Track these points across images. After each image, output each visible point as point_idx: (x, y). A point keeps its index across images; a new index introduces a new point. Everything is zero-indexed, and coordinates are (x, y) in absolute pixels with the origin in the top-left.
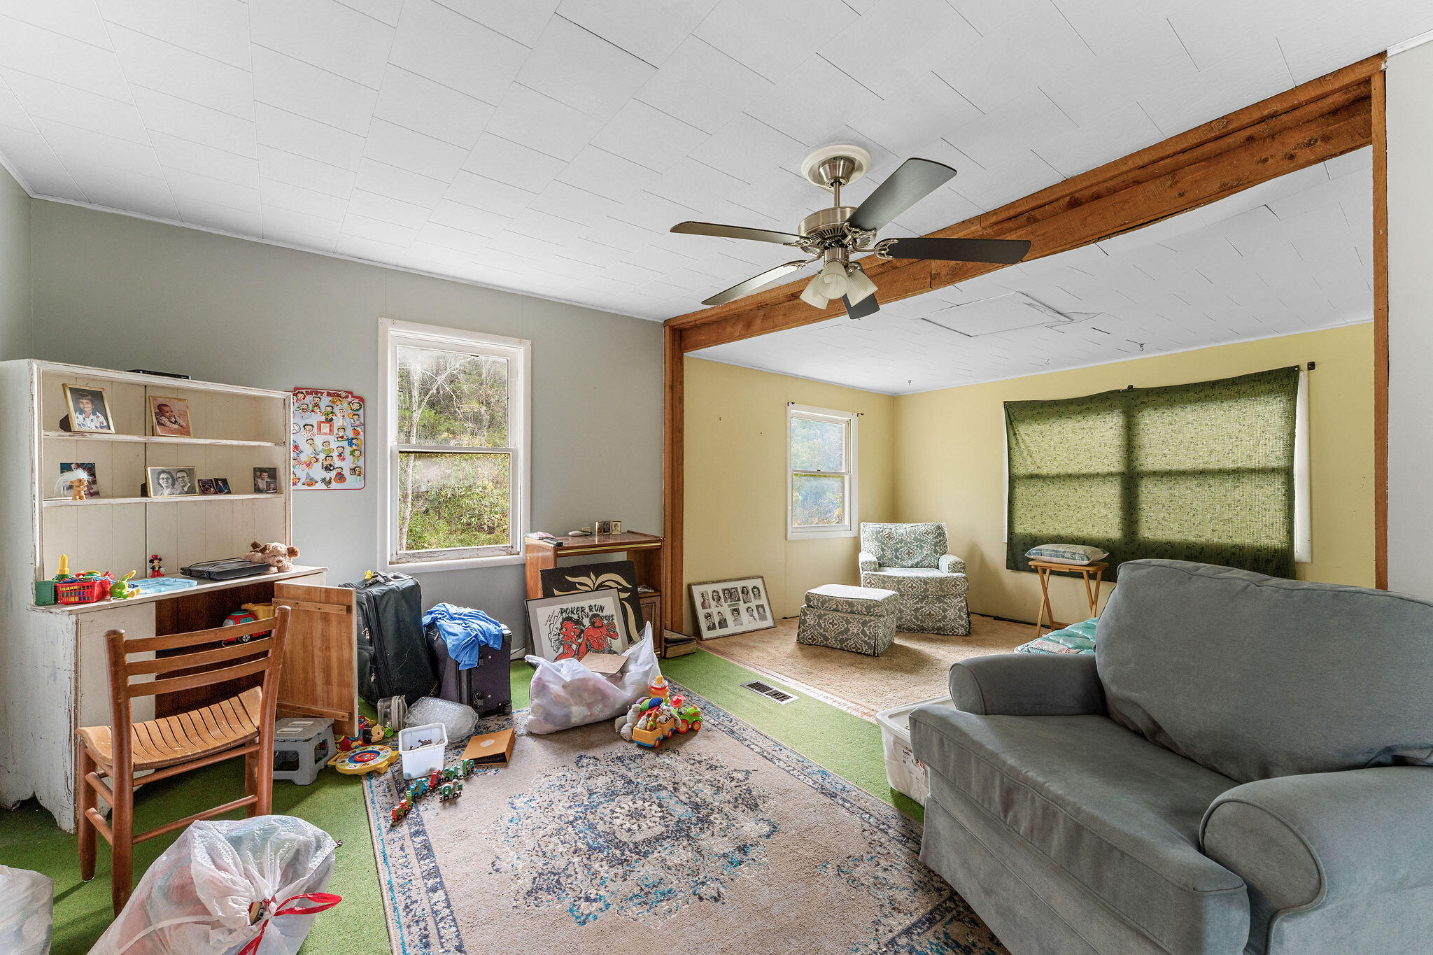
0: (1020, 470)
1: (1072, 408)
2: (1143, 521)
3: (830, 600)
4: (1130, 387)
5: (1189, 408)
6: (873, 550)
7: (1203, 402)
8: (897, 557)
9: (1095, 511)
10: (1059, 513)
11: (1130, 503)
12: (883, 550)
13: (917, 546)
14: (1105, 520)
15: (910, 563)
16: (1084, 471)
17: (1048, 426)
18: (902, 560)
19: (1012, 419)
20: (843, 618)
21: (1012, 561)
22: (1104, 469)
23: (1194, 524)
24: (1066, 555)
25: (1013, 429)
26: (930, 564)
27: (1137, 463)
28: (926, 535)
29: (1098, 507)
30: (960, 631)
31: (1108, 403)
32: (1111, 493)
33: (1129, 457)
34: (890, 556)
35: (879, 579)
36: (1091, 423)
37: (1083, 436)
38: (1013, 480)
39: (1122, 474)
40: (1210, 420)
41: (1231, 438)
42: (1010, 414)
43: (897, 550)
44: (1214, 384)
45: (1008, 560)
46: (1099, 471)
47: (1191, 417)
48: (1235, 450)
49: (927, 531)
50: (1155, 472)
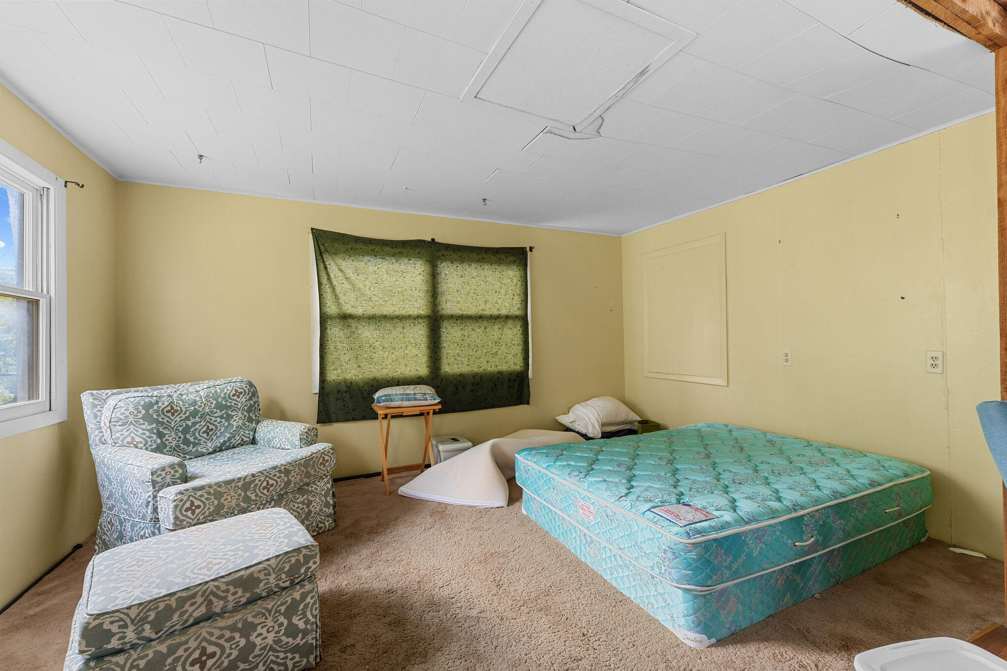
0: (332, 309)
1: (386, 249)
2: (444, 358)
3: (182, 601)
4: (433, 240)
5: (473, 265)
6: (137, 439)
7: (481, 262)
8: (187, 442)
9: (407, 352)
10: (374, 355)
11: (435, 343)
12: (160, 435)
13: (221, 417)
14: (416, 359)
15: (210, 446)
16: (397, 313)
17: (363, 264)
18: (195, 445)
19: (322, 251)
20: (233, 628)
21: (324, 414)
22: (414, 312)
23: (477, 358)
24: (417, 396)
25: (324, 262)
26: (242, 440)
27: (440, 307)
28: (235, 397)
29: (409, 348)
30: (327, 524)
31: (417, 251)
32: (419, 334)
33: (434, 302)
34: (174, 444)
35: (209, 493)
36: (403, 267)
37: (397, 278)
38: (324, 319)
39: (428, 317)
40: (485, 277)
41: (496, 292)
42: (320, 244)
43: (186, 430)
44: (487, 250)
45: (319, 412)
46: (411, 313)
47: (474, 273)
48: (499, 302)
49: (236, 391)
50: (452, 316)
